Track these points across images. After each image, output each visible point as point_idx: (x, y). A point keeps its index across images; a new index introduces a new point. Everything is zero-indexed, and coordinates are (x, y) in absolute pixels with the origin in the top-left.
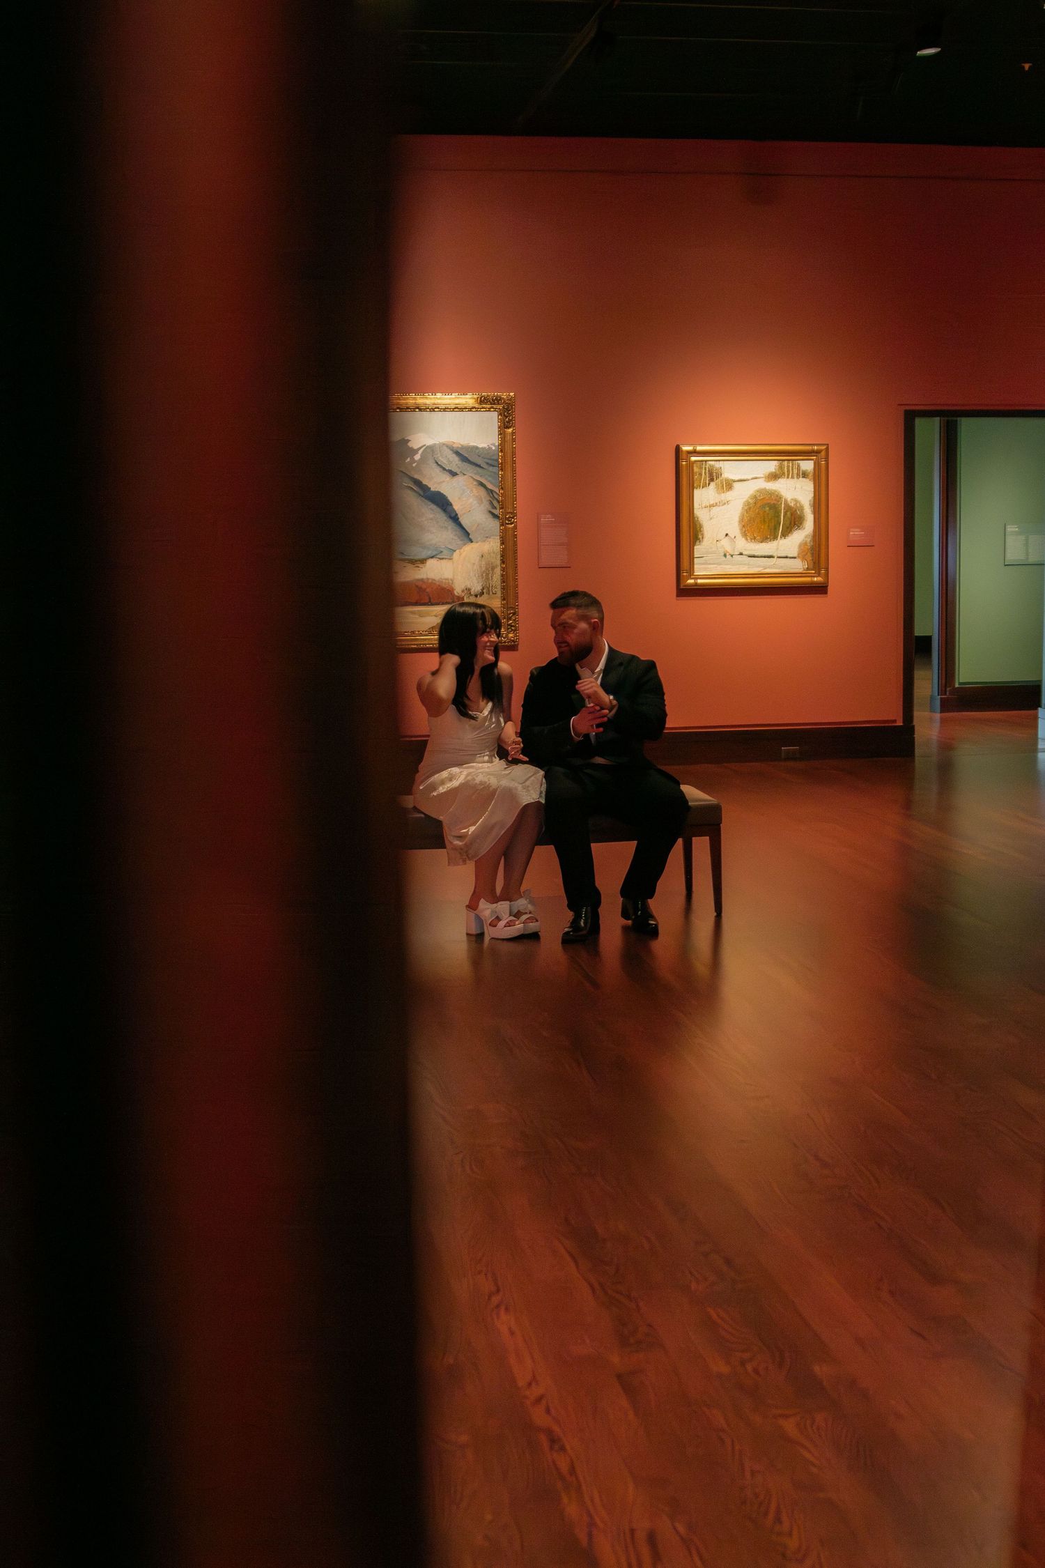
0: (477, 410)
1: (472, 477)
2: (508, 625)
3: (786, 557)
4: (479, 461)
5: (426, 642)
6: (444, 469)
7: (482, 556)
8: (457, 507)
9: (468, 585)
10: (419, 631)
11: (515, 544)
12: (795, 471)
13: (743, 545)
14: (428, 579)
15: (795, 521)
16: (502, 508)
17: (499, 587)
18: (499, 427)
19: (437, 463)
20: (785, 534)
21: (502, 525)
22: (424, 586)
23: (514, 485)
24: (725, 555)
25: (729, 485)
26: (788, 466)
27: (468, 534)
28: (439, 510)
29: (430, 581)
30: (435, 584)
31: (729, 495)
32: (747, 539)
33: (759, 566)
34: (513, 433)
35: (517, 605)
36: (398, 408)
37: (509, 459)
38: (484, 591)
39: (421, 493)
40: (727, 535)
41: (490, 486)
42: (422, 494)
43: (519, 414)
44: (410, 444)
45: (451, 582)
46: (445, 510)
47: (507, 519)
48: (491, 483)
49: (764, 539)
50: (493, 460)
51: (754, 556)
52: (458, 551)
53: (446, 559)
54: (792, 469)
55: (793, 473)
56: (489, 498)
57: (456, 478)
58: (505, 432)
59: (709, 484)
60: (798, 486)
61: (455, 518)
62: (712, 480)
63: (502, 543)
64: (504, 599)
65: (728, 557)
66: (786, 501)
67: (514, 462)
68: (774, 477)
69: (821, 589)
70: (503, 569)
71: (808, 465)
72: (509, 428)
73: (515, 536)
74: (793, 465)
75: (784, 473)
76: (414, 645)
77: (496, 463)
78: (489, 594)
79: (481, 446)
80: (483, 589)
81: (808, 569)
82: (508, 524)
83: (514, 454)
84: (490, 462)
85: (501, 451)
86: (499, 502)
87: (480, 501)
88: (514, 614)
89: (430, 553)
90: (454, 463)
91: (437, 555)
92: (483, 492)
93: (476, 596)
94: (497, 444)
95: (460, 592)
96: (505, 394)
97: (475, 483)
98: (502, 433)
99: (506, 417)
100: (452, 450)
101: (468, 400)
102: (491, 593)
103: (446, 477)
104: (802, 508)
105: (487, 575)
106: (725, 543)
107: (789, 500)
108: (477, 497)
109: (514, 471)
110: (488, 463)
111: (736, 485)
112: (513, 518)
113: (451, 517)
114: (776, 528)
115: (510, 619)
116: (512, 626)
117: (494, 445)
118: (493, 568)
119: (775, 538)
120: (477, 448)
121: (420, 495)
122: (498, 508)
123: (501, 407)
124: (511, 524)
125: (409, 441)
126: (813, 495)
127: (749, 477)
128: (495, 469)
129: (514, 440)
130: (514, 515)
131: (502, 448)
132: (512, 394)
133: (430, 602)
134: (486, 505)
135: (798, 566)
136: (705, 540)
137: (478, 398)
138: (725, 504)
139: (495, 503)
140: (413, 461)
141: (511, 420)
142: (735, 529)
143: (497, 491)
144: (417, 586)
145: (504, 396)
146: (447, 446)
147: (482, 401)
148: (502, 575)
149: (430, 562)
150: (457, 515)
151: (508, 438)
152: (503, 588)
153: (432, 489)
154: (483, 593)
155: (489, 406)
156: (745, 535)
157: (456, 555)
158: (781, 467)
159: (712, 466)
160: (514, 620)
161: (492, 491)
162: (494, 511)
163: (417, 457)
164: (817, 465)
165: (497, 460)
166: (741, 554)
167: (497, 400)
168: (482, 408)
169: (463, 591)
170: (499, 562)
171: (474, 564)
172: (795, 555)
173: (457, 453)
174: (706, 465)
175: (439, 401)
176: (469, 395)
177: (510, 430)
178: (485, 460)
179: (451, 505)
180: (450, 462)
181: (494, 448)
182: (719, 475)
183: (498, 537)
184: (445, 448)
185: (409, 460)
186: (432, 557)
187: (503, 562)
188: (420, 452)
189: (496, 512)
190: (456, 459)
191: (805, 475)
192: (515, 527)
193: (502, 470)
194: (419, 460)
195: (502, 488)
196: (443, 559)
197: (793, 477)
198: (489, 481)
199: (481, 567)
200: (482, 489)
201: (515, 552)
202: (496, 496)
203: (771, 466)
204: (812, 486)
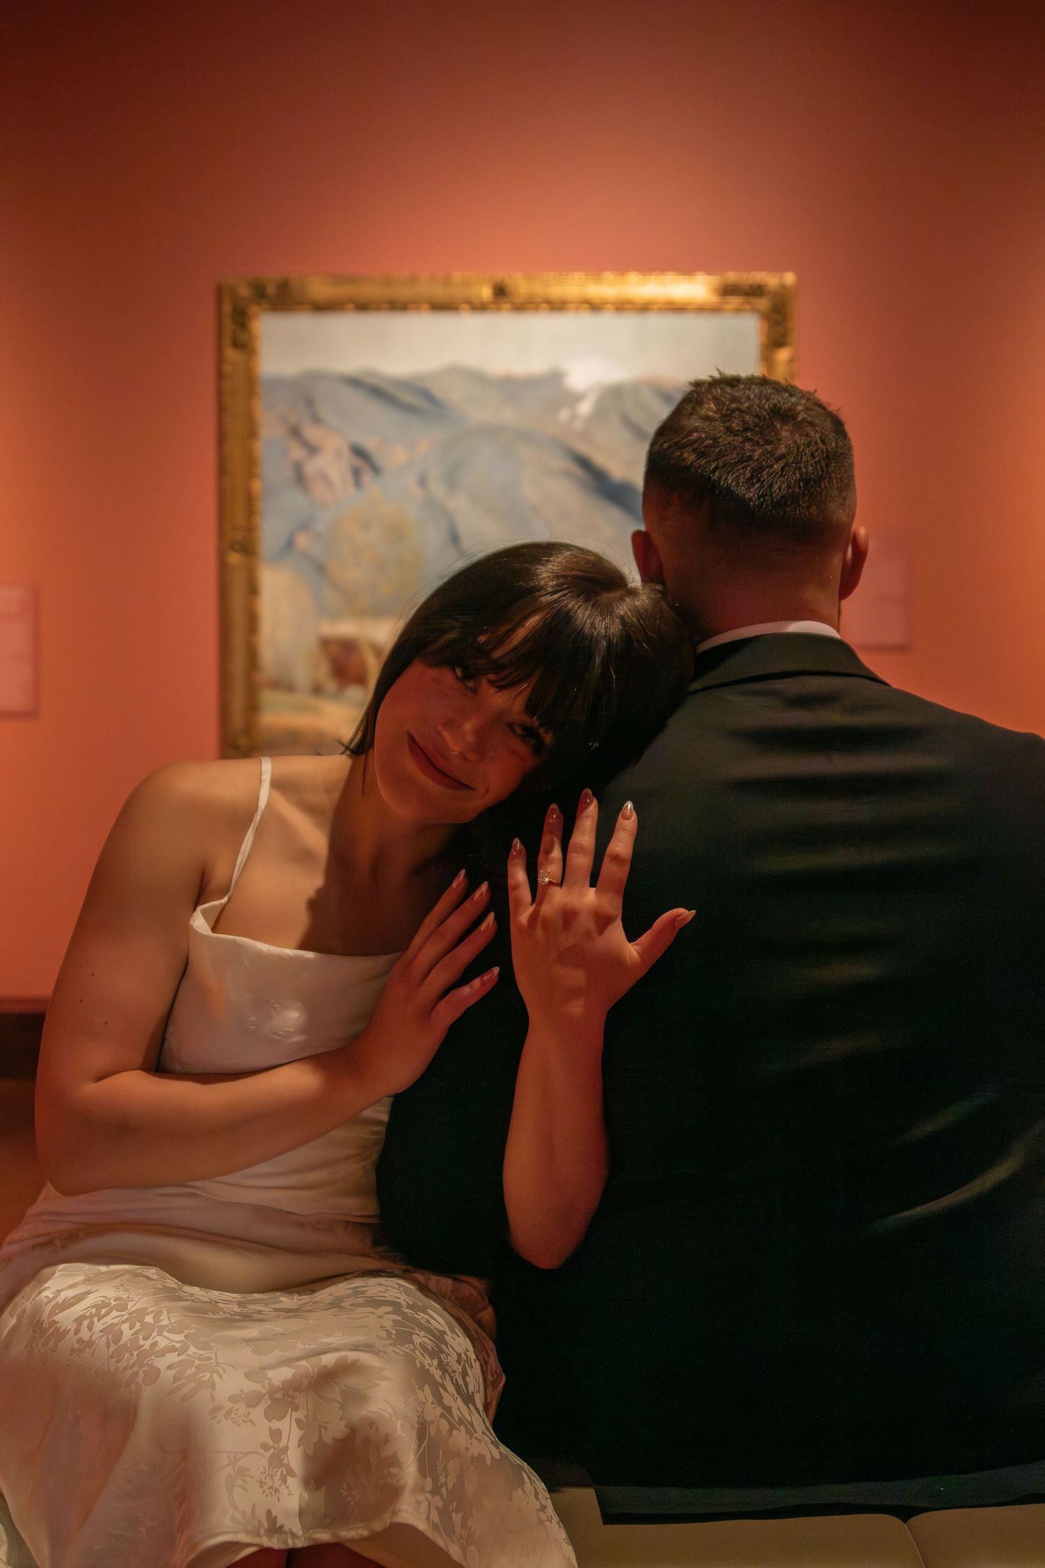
0: (714, 310)
18: (761, 347)
19: (626, 421)
34: (790, 360)
36: (547, 303)
39: (590, 483)
42: (593, 485)
43: (803, 319)
44: (568, 382)
58: (772, 354)
72: (781, 348)
96: (774, 278)
98: (766, 358)
99: (776, 326)
100: (660, 394)
101: (699, 289)
121: (589, 488)
123: (763, 303)
125: (565, 375)
132: (790, 278)
137: (719, 285)
140: (574, 417)
141: (787, 333)
145: (771, 280)
146: (648, 386)
147: (727, 291)
151: (780, 369)
153: (614, 476)
155: (741, 303)
167: (756, 291)
168: (727, 307)
175: (633, 290)
177: (784, 353)
180: (653, 417)
184: (645, 389)
185: (565, 413)
188: (591, 398)
194: (589, 414)
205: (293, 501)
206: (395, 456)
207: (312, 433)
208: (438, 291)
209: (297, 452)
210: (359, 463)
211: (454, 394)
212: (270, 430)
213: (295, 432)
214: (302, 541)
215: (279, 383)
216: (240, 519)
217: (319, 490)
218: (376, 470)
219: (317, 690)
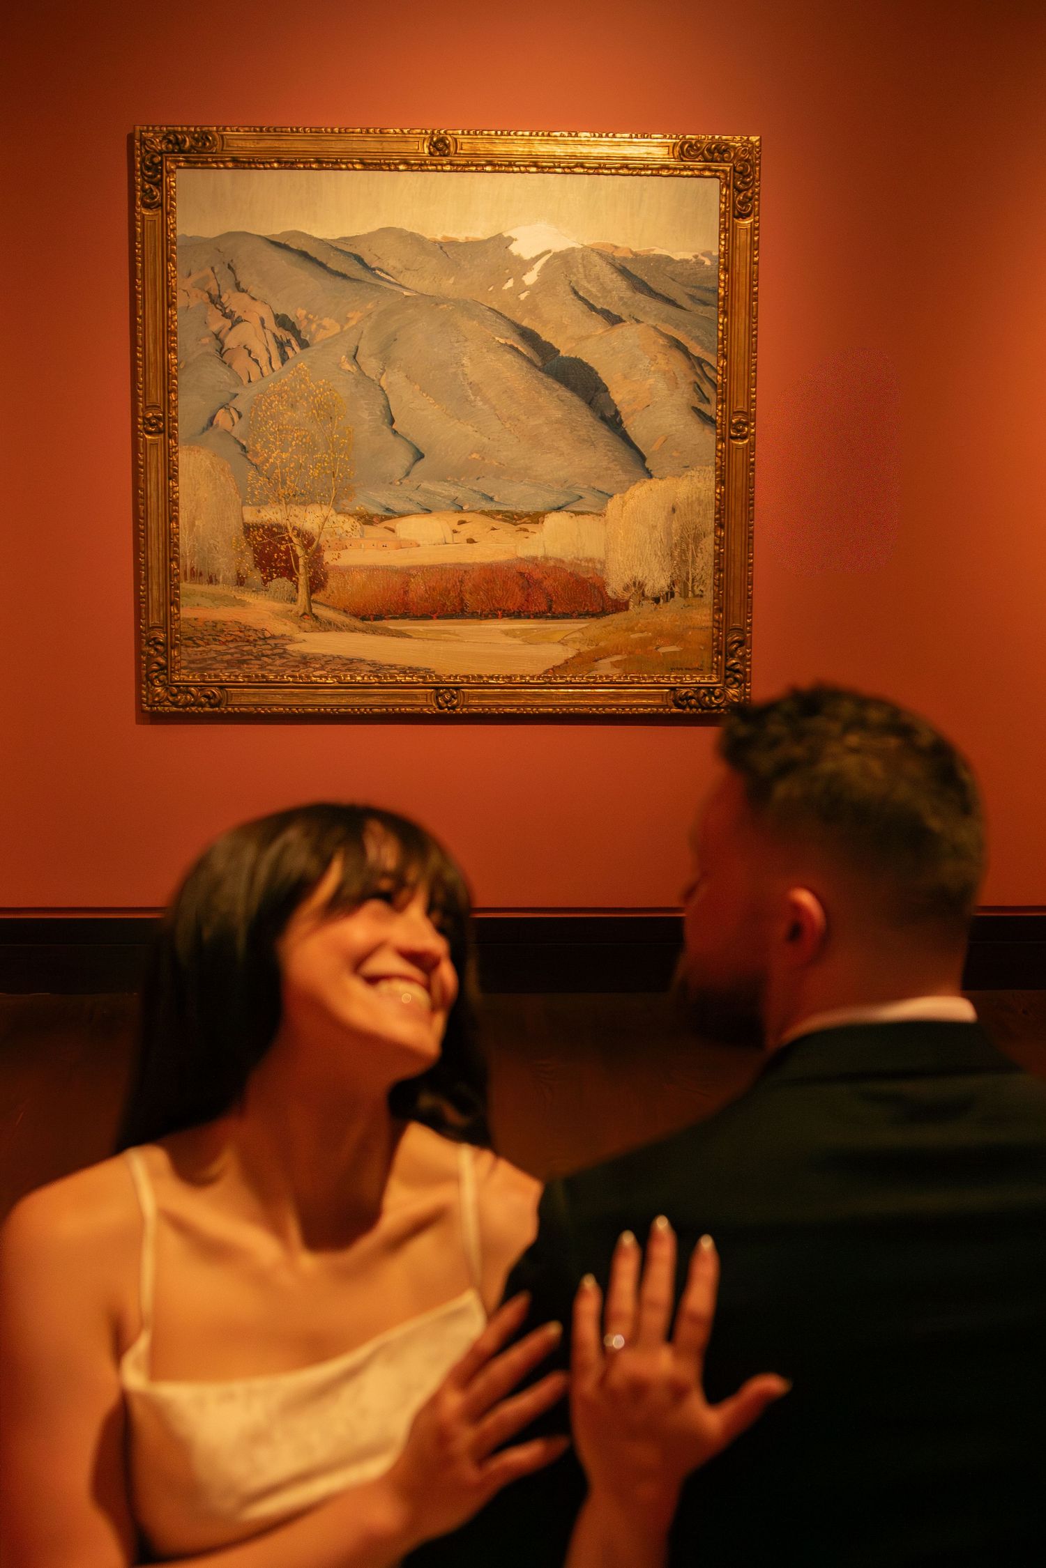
0: (673, 172)
1: (655, 328)
2: (727, 669)
4: (675, 291)
5: (538, 702)
6: (592, 308)
7: (674, 510)
8: (619, 395)
9: (640, 573)
10: (522, 677)
11: (750, 484)
14: (546, 558)
16: (723, 401)
17: (710, 582)
18: (722, 215)
19: (576, 293)
21: (722, 440)
22: (537, 575)
23: (753, 349)
27: (643, 458)
28: (576, 401)
29: (552, 563)
30: (565, 571)
34: (753, 230)
35: (750, 625)
36: (490, 163)
37: (742, 289)
38: (676, 589)
39: (537, 360)
41: (697, 351)
42: (540, 364)
43: (768, 185)
44: (514, 249)
45: (599, 566)
46: (590, 403)
47: (734, 427)
48: (701, 343)
50: (707, 290)
52: (617, 497)
53: (588, 513)
56: (693, 378)
57: (619, 329)
58: (735, 226)
61: (613, 422)
63: (721, 481)
64: (720, 610)
67: (754, 296)
70: (720, 542)
72: (744, 216)
73: (751, 467)
76: (512, 706)
77: (710, 297)
78: (686, 596)
79: (678, 256)
80: (673, 583)
82: (735, 438)
83: (753, 278)
84: (699, 294)
85: (726, 270)
86: (715, 386)
87: (673, 383)
88: (741, 643)
89: (553, 499)
90: (617, 292)
91: (567, 504)
92: (678, 364)
93: (657, 600)
94: (716, 253)
95: (619, 589)
96: (738, 138)
97: (661, 341)
98: (727, 229)
99: (740, 191)
100: (613, 265)
101: (653, 149)
102: (690, 594)
103: (597, 327)
105: (683, 552)
108: (665, 373)
109: (753, 315)
110: (692, 297)
112: (746, 424)
113: (603, 419)
115: (732, 656)
116: (738, 671)
117: (707, 254)
118: (697, 539)
120: (669, 260)
121: (536, 366)
122: (713, 397)
123: (726, 168)
124: (744, 438)
125: (511, 240)
128: (710, 312)
129: (754, 246)
130: (750, 418)
131: (727, 262)
132: (754, 139)
133: (550, 608)
134: (684, 395)
137: (675, 144)
139: (707, 389)
140: (520, 285)
141: (751, 199)
143: (713, 362)
144: (521, 574)
145: (736, 141)
146: (600, 255)
147: (686, 151)
148: (718, 555)
149: (553, 520)
150: (617, 413)
151: (743, 239)
152: (719, 584)
153: (563, 354)
154: (672, 595)
155: (700, 165)
157: (613, 506)
160: (742, 658)
161: (700, 362)
162: (703, 407)
163: (530, 278)
165: (716, 291)
167: (719, 152)
168: (685, 169)
169: (626, 588)
170: (711, 525)
171: (654, 527)
173: (623, 272)
175: (584, 150)
176: (657, 138)
177: (747, 222)
178: (688, 290)
179: (606, 390)
180: (605, 290)
181: (708, 262)
183: (712, 468)
184: (596, 259)
185: (510, 284)
186: (559, 509)
187: (720, 525)
188: (538, 266)
189: (710, 410)
190: (619, 285)
192: (752, 446)
193: (725, 313)
194: (535, 284)
195: (725, 356)
196: (582, 513)
198: (696, 339)
199: (669, 534)
200: (678, 356)
201: (750, 502)
202: (711, 374)
205: (215, 374)
206: (324, 328)
207: (234, 301)
208: (372, 146)
209: (218, 323)
210: (285, 335)
211: (389, 259)
212: (188, 298)
213: (215, 300)
214: (222, 418)
215: (198, 244)
216: (156, 395)
217: (242, 363)
218: (304, 344)
219: (241, 581)
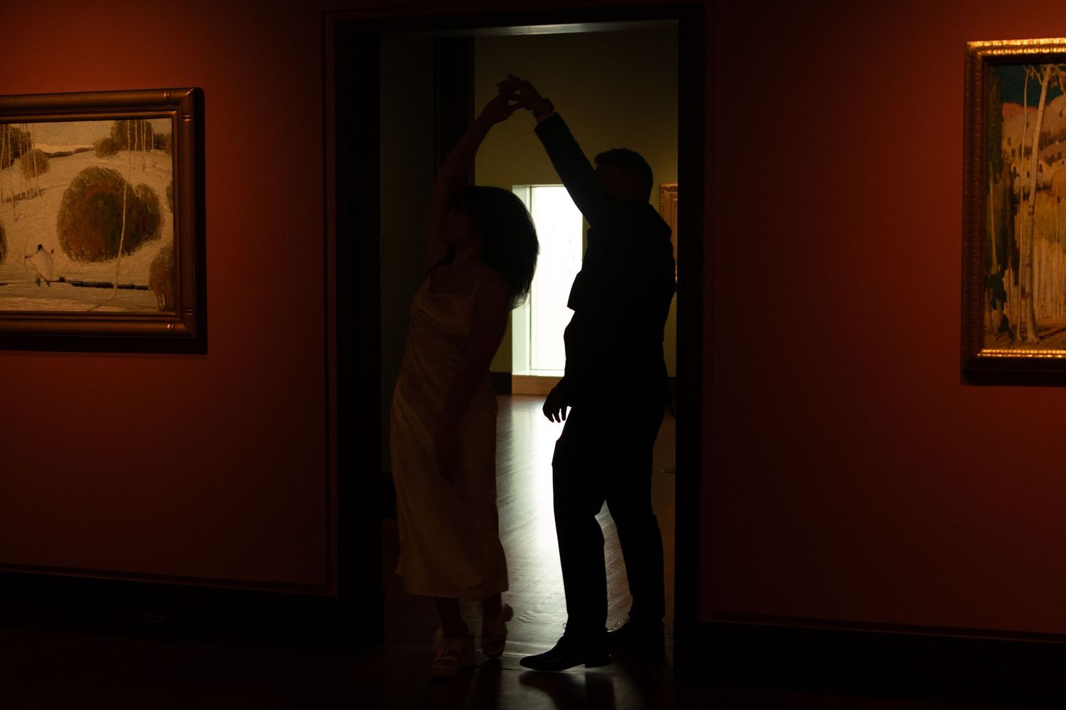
3: (132, 287)
12: (144, 137)
13: (64, 263)
15: (144, 226)
20: (129, 248)
24: (38, 282)
25: (41, 163)
26: (132, 129)
31: (40, 181)
32: (70, 255)
33: (90, 302)
40: (40, 247)
49: (95, 258)
51: (81, 284)
54: (139, 134)
55: (139, 139)
59: (12, 161)
60: (148, 162)
62: (17, 155)
65: (43, 284)
66: (129, 188)
68: (109, 148)
69: (194, 343)
71: (162, 126)
74: (139, 126)
75: (125, 142)
81: (166, 308)
104: (155, 200)
106: (38, 261)
107: (134, 187)
111: (51, 161)
114: (114, 237)
119: (114, 254)
126: (171, 179)
127: (71, 148)
135: (149, 302)
136: (9, 254)
138: (36, 195)
142: (51, 237)
156: (67, 248)
158: (120, 130)
159: (16, 131)
164: (178, 126)
166: (62, 280)
172: (146, 284)
174: (7, 129)
182: (27, 145)
191: (159, 143)
197: (140, 148)
203: (103, 129)
204: (171, 162)
